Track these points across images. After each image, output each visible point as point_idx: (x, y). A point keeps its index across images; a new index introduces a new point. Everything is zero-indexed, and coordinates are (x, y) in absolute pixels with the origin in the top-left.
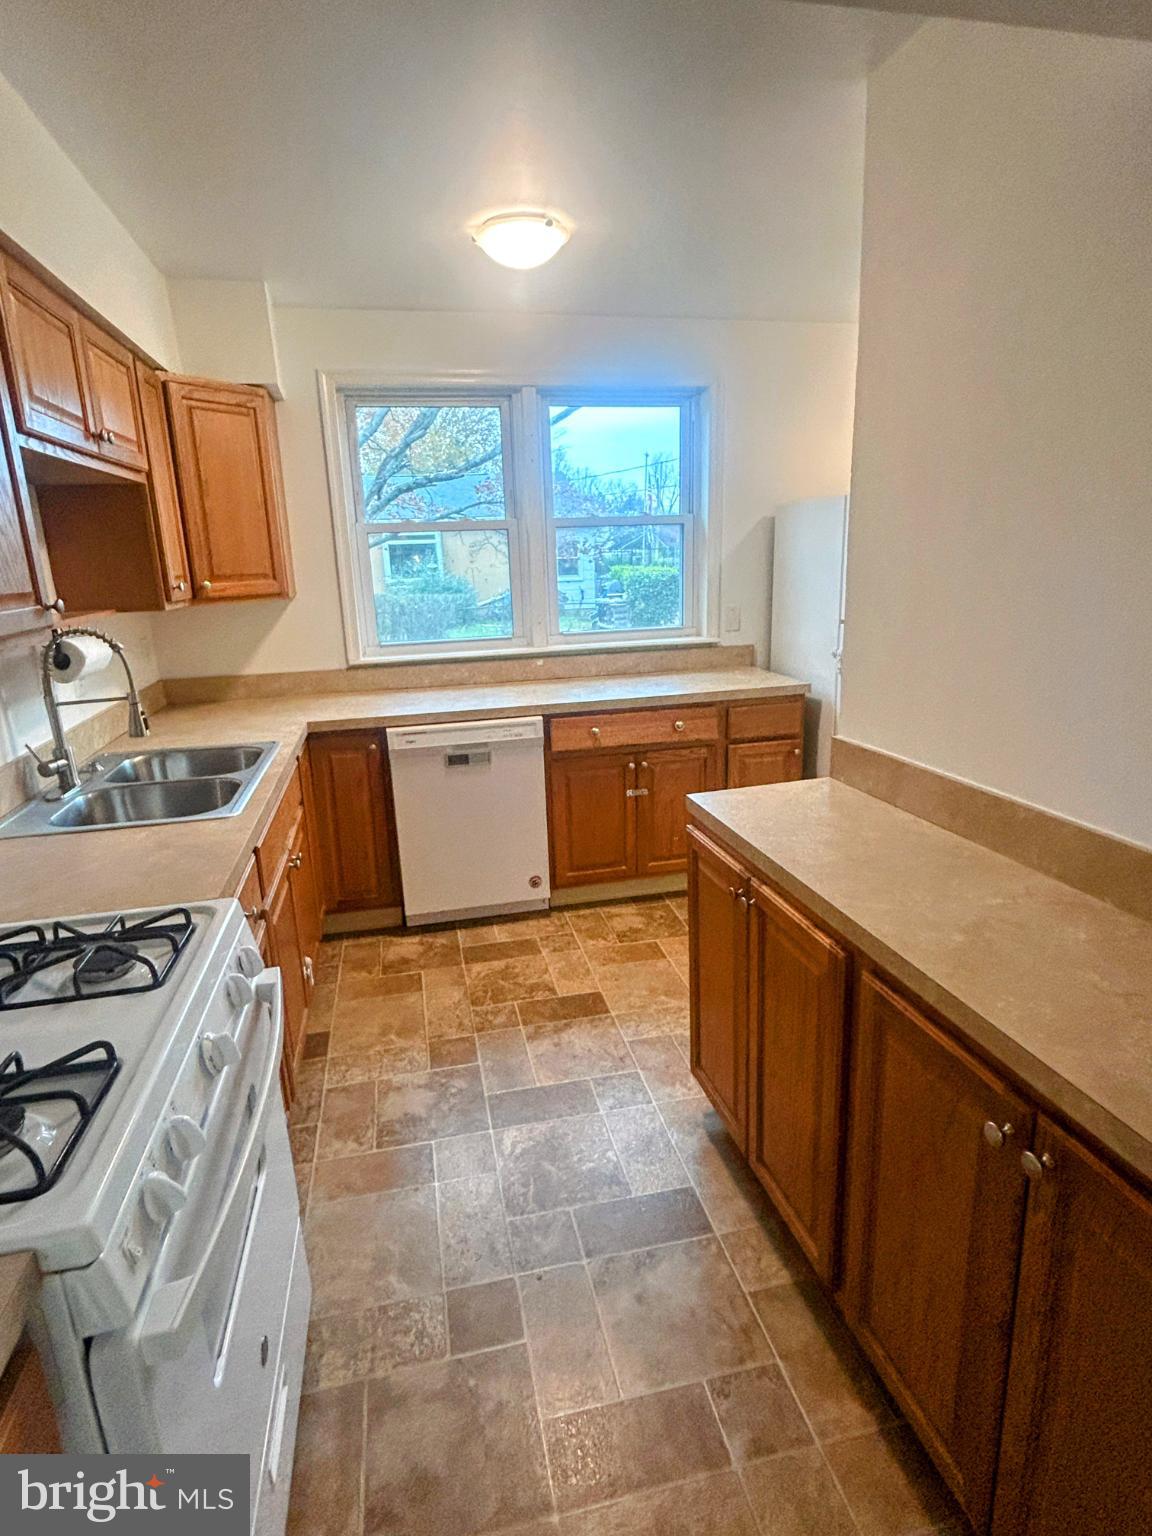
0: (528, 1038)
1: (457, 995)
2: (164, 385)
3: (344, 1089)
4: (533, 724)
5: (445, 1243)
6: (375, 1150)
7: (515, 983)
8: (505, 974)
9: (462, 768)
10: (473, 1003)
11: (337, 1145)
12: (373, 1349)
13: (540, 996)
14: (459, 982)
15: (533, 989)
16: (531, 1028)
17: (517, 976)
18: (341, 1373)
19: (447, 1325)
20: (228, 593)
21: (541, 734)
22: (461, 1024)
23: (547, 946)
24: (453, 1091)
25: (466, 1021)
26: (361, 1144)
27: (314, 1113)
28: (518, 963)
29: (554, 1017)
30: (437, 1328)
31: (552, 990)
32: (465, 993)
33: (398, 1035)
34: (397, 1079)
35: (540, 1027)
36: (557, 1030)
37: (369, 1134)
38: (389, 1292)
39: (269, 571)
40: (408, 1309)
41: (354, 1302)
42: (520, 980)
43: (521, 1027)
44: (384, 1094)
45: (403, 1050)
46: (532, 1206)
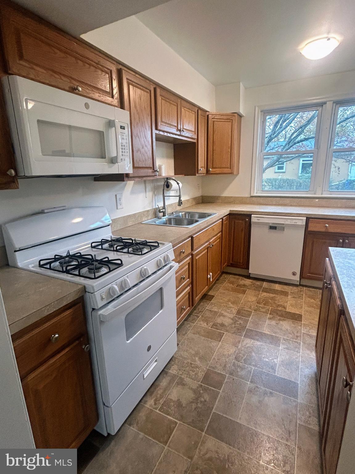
0: (268, 318)
1: (254, 299)
2: (208, 116)
3: (210, 310)
4: (302, 220)
5: (214, 358)
6: (210, 328)
7: (274, 302)
8: (272, 299)
9: (274, 230)
10: (257, 303)
11: (202, 323)
12: (184, 370)
13: (280, 309)
14: (257, 296)
15: (279, 306)
16: (271, 316)
17: (276, 300)
18: (175, 371)
19: (203, 376)
20: (217, 172)
21: (304, 224)
22: (251, 307)
23: (291, 295)
24: (238, 323)
25: (252, 307)
26: (207, 325)
27: (200, 313)
28: (278, 297)
29: (282, 316)
30: (201, 375)
31: (285, 308)
32: (257, 299)
33: (231, 303)
34: (225, 314)
35: (274, 317)
36: (280, 320)
37: (211, 324)
38: (195, 361)
39: (229, 167)
40: (197, 367)
41: (185, 358)
42: (276, 302)
43: (269, 314)
44: (220, 316)
45: (231, 307)
46: (243, 361)
